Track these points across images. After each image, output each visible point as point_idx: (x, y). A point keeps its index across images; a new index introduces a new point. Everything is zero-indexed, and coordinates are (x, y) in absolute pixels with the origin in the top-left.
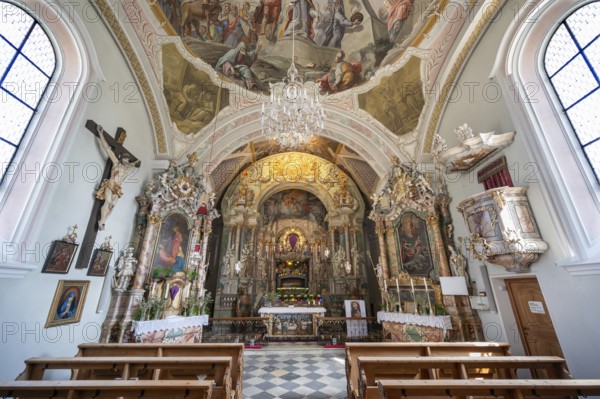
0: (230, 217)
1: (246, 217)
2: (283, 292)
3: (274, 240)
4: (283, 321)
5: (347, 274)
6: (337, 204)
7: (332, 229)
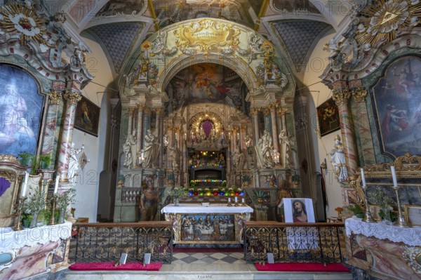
0: (130, 97)
1: (149, 97)
2: (198, 185)
3: (185, 126)
4: (194, 223)
5: (274, 164)
6: (261, 81)
7: (255, 110)
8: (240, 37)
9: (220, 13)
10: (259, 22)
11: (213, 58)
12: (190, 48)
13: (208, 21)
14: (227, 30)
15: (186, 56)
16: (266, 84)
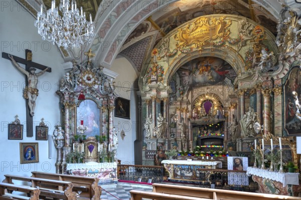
4: (181, 170)
6: (250, 65)
7: (242, 91)
8: (231, 28)
9: (214, 8)
10: (252, 7)
11: (207, 52)
12: (187, 47)
13: (203, 19)
14: (219, 23)
15: (184, 55)
16: (254, 68)
